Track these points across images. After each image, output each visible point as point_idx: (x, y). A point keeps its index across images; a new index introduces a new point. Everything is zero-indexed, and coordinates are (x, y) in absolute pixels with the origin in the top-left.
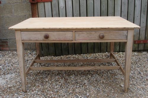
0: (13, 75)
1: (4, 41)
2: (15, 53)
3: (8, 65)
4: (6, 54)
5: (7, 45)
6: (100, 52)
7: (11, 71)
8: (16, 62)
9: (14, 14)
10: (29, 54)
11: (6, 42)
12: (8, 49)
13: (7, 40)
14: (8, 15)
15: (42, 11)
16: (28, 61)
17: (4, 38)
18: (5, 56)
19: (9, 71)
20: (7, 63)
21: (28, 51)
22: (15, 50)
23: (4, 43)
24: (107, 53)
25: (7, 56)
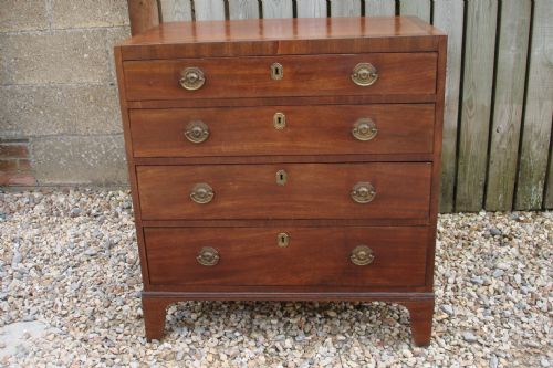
0: (38, 329)
1: (12, 147)
2: (62, 199)
3: (21, 265)
4: (19, 208)
5: (26, 162)
6: (450, 207)
7: (27, 307)
8: (58, 250)
9: (54, 26)
10: (119, 210)
11: (20, 152)
12: (28, 180)
13: (27, 140)
14: (28, 28)
15: (178, 12)
16: (111, 246)
17: (14, 133)
18: (16, 216)
19: (18, 303)
20: (17, 255)
21: (121, 193)
22: (59, 186)
23: (12, 154)
24: (483, 213)
25: (25, 218)
